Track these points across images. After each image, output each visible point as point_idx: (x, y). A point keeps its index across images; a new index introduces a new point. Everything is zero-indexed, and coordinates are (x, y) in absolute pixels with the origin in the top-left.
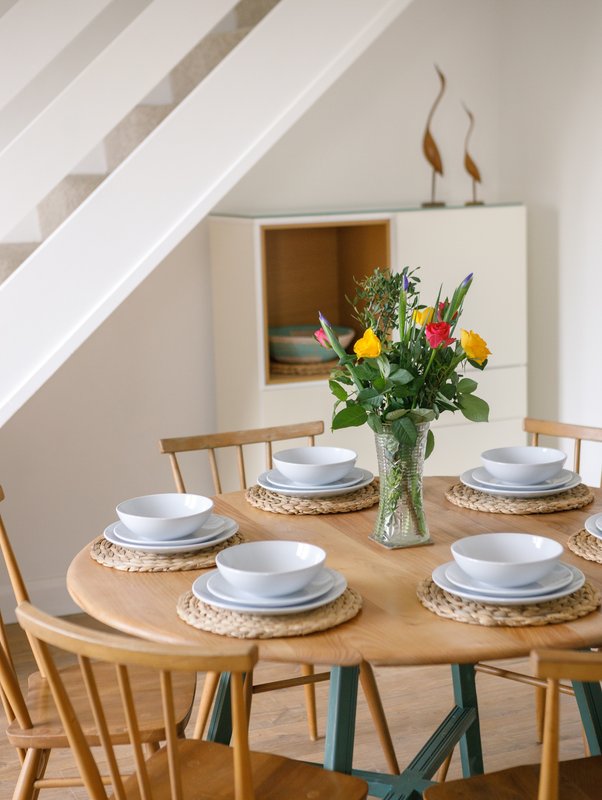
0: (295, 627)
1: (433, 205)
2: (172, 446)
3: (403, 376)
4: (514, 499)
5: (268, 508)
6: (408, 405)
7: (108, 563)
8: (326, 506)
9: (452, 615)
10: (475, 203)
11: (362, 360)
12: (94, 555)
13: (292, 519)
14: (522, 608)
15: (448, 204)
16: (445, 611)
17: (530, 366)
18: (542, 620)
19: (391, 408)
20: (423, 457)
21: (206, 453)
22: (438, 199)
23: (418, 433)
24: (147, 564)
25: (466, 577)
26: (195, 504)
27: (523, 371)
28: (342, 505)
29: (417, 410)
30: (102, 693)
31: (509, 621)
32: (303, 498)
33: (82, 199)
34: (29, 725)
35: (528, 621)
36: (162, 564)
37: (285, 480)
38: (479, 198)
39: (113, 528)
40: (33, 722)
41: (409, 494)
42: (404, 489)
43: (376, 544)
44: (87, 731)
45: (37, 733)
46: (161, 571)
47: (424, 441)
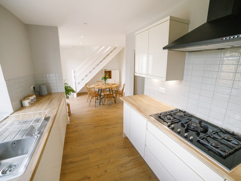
33: (94, 69)
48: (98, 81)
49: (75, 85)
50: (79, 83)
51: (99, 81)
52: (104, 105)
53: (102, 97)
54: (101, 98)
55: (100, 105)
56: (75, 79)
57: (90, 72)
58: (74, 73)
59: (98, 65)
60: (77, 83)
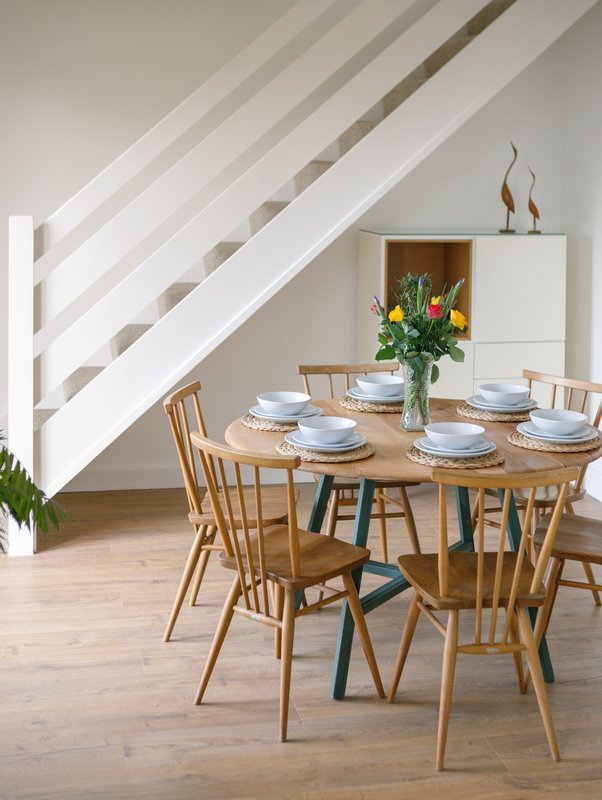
0: (332, 459)
1: (507, 231)
2: (305, 370)
3: (415, 333)
4: (494, 413)
5: (349, 407)
6: (419, 349)
7: (249, 425)
8: (382, 408)
9: (418, 460)
10: (535, 232)
11: (393, 323)
12: (242, 421)
13: (362, 414)
14: (456, 460)
15: (517, 232)
16: (415, 459)
17: (567, 342)
18: (464, 466)
19: (409, 351)
20: (429, 381)
21: (327, 376)
22: (510, 228)
23: (425, 366)
24: (269, 427)
25: (430, 443)
26: (301, 397)
27: (562, 345)
28: (391, 409)
29: (425, 353)
30: (246, 502)
31: (445, 465)
32: (371, 403)
33: (270, 219)
34: (201, 513)
35: (456, 466)
36: (277, 427)
37: (362, 392)
38: (538, 229)
39: (255, 408)
40: (203, 511)
41: (420, 401)
42: (418, 397)
43: (400, 429)
44: (236, 518)
45: (204, 517)
46: (275, 431)
47: (430, 372)
48: (318, 370)
49: (37, 398)
50: (82, 377)
51: (330, 370)
52: (395, 700)
53: (371, 582)
54: (364, 592)
55: (339, 693)
56: (37, 326)
57: (225, 250)
58: (39, 252)
59: (320, 165)
60: (57, 375)
